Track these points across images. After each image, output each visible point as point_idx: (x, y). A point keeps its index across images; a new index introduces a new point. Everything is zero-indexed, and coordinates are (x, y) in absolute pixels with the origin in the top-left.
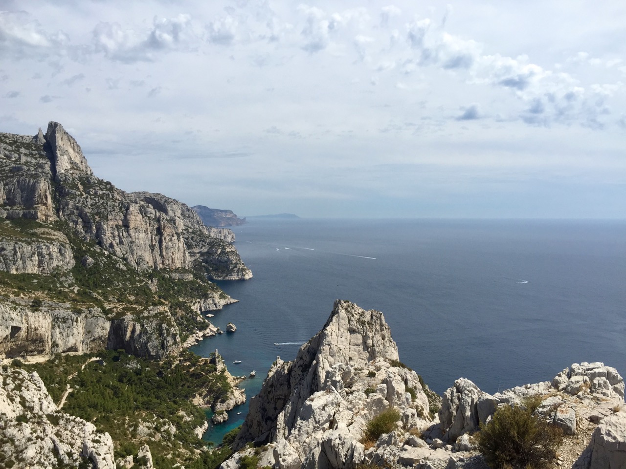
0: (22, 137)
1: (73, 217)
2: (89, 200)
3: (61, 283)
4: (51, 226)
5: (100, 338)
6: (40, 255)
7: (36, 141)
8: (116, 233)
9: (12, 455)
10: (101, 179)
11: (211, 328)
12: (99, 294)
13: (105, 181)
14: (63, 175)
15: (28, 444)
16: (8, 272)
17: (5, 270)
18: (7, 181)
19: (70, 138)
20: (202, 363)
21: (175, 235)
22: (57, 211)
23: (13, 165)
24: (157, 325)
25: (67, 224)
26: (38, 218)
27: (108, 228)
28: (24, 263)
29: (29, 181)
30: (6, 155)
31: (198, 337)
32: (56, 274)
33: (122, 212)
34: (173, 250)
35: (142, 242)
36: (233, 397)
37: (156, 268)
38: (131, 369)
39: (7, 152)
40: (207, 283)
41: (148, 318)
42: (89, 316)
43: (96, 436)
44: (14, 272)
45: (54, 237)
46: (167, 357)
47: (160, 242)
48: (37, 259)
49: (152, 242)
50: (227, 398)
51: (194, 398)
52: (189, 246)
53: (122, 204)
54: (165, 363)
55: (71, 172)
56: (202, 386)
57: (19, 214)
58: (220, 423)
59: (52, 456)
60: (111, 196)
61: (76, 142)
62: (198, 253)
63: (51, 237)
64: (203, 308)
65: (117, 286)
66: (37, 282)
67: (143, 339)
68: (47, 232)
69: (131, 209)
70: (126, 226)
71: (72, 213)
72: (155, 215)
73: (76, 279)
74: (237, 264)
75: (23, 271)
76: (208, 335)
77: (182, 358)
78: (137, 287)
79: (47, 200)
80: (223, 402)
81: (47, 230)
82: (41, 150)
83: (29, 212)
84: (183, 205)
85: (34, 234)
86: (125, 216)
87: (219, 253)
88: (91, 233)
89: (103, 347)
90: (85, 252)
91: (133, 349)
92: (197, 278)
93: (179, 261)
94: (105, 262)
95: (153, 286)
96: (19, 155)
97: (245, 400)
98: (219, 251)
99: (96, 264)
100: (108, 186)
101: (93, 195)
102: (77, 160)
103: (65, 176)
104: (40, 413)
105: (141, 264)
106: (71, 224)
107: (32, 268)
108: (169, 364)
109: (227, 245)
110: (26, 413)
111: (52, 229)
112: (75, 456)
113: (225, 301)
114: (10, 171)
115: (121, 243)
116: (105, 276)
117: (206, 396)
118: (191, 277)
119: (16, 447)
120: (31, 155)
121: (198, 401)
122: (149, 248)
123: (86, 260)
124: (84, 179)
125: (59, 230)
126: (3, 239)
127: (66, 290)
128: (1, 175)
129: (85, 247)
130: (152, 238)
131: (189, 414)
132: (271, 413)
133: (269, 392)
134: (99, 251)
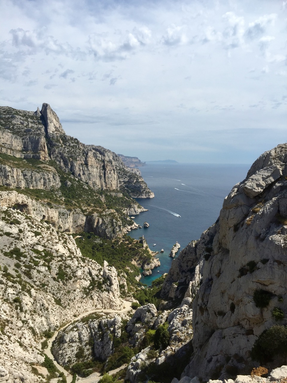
0: (28, 112)
1: (58, 159)
2: (66, 149)
3: (56, 195)
4: (48, 163)
5: (81, 225)
6: (44, 179)
7: (36, 115)
8: (81, 168)
9: (71, 274)
10: (72, 137)
11: (135, 225)
12: (75, 202)
13: (74, 138)
14: (52, 134)
15: (78, 269)
16: (28, 188)
17: (27, 187)
18: (24, 137)
19: (54, 113)
20: (135, 243)
21: (112, 170)
22: (50, 155)
23: (26, 128)
24: (110, 220)
25: (56, 163)
26: (40, 159)
27: (77, 164)
28: (37, 183)
29: (36, 138)
30: (21, 123)
31: (128, 229)
32: (53, 190)
33: (84, 156)
34: (111, 179)
35: (95, 174)
36: (153, 262)
37: (102, 189)
38: (97, 243)
39: (22, 121)
40: (130, 199)
41: (105, 215)
42: (75, 213)
43: (109, 268)
44: (31, 188)
45: (50, 170)
46: (116, 238)
47: (105, 174)
48: (43, 181)
49: (100, 174)
50: (151, 262)
51: (132, 261)
52: (119, 178)
53: (84, 151)
54: (115, 241)
55: (56, 133)
56: (136, 255)
57: (30, 156)
58: (147, 276)
59: (89, 276)
60: (78, 147)
61: (57, 115)
62: (123, 182)
63: (49, 169)
64: (128, 213)
65: (84, 198)
66: (44, 194)
67: (103, 227)
68: (46, 167)
69: (89, 154)
70: (86, 164)
71: (58, 156)
72: (102, 158)
73: (63, 193)
74: (146, 189)
75: (35, 188)
76: (133, 228)
77: (124, 239)
78: (94, 199)
79: (45, 149)
80: (148, 264)
81: (46, 165)
82: (39, 120)
83: (36, 155)
84: (113, 153)
85: (39, 168)
86: (86, 159)
87: (135, 182)
88: (68, 168)
89: (82, 230)
90: (66, 178)
91: (98, 232)
92: (124, 196)
93: (115, 185)
94: (77, 184)
95: (103, 199)
96: (28, 122)
97: (160, 264)
98: (135, 181)
99: (72, 185)
100: (76, 141)
101: (68, 146)
102: (58, 126)
103: (53, 135)
104: (77, 256)
105: (95, 187)
106: (58, 163)
107: (41, 187)
108: (118, 242)
109: (139, 177)
110: (71, 255)
111: (48, 165)
112: (100, 277)
113: (140, 210)
114: (25, 131)
115: (84, 174)
116: (77, 192)
117: (138, 261)
118: (121, 195)
119: (72, 270)
120: (34, 122)
121: (134, 262)
122: (99, 178)
123: (67, 183)
124: (63, 137)
125: (52, 166)
126: (25, 169)
127: (59, 199)
128: (20, 134)
129: (66, 176)
130: (100, 171)
131: (131, 269)
132: (185, 268)
133: (184, 257)
134: (73, 178)
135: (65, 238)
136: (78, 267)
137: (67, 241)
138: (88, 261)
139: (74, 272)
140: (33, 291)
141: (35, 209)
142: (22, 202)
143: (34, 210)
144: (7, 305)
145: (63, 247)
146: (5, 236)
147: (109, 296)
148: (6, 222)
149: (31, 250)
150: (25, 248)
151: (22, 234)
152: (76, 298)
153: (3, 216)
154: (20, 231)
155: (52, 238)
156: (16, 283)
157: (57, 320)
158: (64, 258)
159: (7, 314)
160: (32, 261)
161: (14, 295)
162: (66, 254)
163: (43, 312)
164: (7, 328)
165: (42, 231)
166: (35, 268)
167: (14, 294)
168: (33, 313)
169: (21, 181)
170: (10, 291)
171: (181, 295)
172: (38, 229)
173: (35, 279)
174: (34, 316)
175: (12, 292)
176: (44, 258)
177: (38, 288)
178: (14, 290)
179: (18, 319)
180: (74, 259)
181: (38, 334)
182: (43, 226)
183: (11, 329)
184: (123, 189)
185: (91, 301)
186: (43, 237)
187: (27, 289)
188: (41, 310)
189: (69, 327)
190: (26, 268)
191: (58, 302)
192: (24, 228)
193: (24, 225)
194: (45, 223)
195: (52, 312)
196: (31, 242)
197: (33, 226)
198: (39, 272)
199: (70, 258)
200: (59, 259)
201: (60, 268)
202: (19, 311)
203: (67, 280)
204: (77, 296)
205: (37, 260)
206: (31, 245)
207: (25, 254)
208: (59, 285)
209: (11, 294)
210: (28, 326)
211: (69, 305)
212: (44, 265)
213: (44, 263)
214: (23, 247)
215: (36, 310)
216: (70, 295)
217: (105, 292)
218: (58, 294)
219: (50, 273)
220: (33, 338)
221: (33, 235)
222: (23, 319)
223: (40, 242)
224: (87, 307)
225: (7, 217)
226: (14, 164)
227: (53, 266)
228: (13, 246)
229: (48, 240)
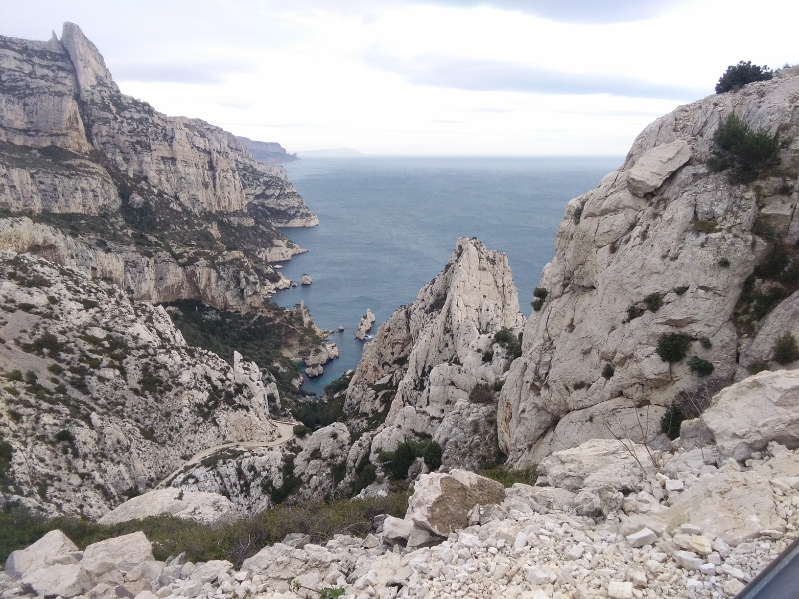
0: (31, 42)
1: (110, 146)
2: (125, 124)
3: (112, 225)
4: (87, 156)
5: (173, 286)
6: (83, 190)
7: (50, 48)
8: (163, 167)
9: (168, 380)
10: (136, 98)
11: (285, 280)
12: (157, 238)
13: (141, 101)
15: (182, 370)
16: (50, 210)
17: (47, 208)
18: (26, 99)
19: (90, 45)
20: (287, 315)
21: (230, 171)
22: (90, 140)
24: (234, 272)
25: (105, 155)
26: (70, 147)
28: (67, 200)
31: (271, 289)
32: (104, 215)
33: (166, 141)
34: (229, 189)
35: (193, 178)
36: (325, 351)
37: (211, 210)
38: (210, 320)
39: (18, 63)
41: (224, 264)
42: (158, 260)
43: (245, 364)
44: (57, 211)
45: (94, 171)
46: (248, 308)
47: (214, 179)
48: (81, 195)
49: (204, 178)
50: (320, 351)
52: (244, 186)
53: (166, 130)
54: (246, 314)
55: (99, 89)
58: (315, 376)
59: (205, 382)
60: (151, 121)
61: (98, 51)
62: (252, 195)
63: (91, 170)
64: (268, 258)
65: (174, 230)
66: (86, 223)
68: (85, 164)
69: (177, 137)
70: (174, 159)
71: (108, 141)
72: (205, 146)
73: (126, 220)
74: (300, 208)
75: (66, 210)
76: (281, 288)
77: (264, 310)
78: (197, 231)
79: (77, 124)
80: (315, 355)
81: (83, 161)
82: (57, 60)
84: (229, 134)
85: (69, 167)
86: (171, 146)
88: (133, 166)
90: (131, 189)
91: (210, 298)
92: (258, 223)
93: (237, 202)
94: (156, 202)
95: (214, 230)
96: (33, 66)
97: (337, 354)
99: (146, 203)
100: (146, 108)
101: (129, 119)
102: (102, 74)
103: (92, 93)
104: (177, 345)
105: (195, 205)
106: (109, 155)
107: (77, 208)
108: (252, 315)
109: (286, 185)
110: (165, 344)
111: (90, 160)
113: (292, 251)
117: (295, 350)
118: (251, 222)
120: (47, 66)
122: (202, 186)
123: (134, 198)
124: (116, 98)
125: (97, 162)
126: (39, 171)
127: (120, 233)
128: (17, 92)
129: (131, 183)
130: (204, 173)
131: (284, 366)
132: (389, 358)
133: (386, 337)
134: (146, 188)
135: (149, 312)
136: (182, 366)
137: (154, 317)
138: (201, 353)
139: (174, 377)
140: (94, 416)
141: (74, 255)
142: (45, 241)
143: (72, 257)
144: (44, 447)
145: (146, 328)
146: (20, 313)
147: (250, 418)
148: (18, 282)
149: (80, 337)
150: (66, 334)
151: (56, 308)
152: (183, 424)
153: (10, 271)
154: (53, 300)
155: (121, 312)
156: (59, 404)
157: (149, 468)
158: (151, 351)
159: (47, 465)
160: (85, 358)
161: (56, 428)
162: (154, 343)
163: (121, 454)
164: (50, 490)
165: (98, 299)
166: (93, 372)
167: (55, 425)
168: (99, 458)
169: (31, 197)
170: (47, 419)
171: (383, 406)
172: (90, 296)
173: (95, 395)
174: (102, 464)
175: (52, 421)
176: (109, 351)
177: (105, 410)
178: (54, 418)
179: (70, 471)
180: (173, 351)
181: (115, 496)
182: (100, 289)
183: (60, 490)
184: (253, 209)
185: (214, 428)
186: (103, 312)
187: (83, 414)
188: (116, 451)
189: (178, 477)
190: (74, 375)
191: (148, 434)
192: (59, 294)
193: (58, 288)
194: (102, 283)
195: (138, 454)
196: (78, 322)
197: (78, 289)
198: (102, 379)
199: (165, 350)
200: (142, 352)
201: (145, 369)
202: (70, 456)
203: (161, 392)
204: (185, 420)
205: (95, 356)
206: (79, 327)
207: (69, 345)
208: (146, 403)
209: (50, 425)
210: (92, 482)
211: (170, 438)
212: (111, 366)
213: (110, 361)
214: (63, 333)
215: (106, 452)
216: (172, 420)
217: (240, 409)
218: (147, 420)
219: (126, 380)
220: (105, 504)
221: (81, 308)
222: (82, 470)
223: (96, 320)
224: (206, 441)
225: (19, 273)
226: (11, 159)
227: (130, 368)
228: (41, 332)
229: (114, 317)
